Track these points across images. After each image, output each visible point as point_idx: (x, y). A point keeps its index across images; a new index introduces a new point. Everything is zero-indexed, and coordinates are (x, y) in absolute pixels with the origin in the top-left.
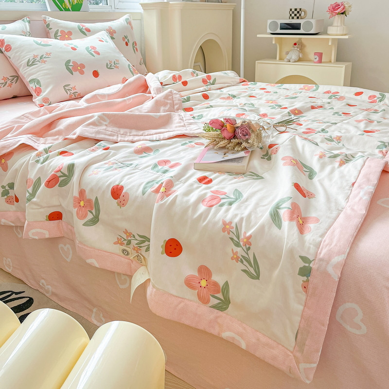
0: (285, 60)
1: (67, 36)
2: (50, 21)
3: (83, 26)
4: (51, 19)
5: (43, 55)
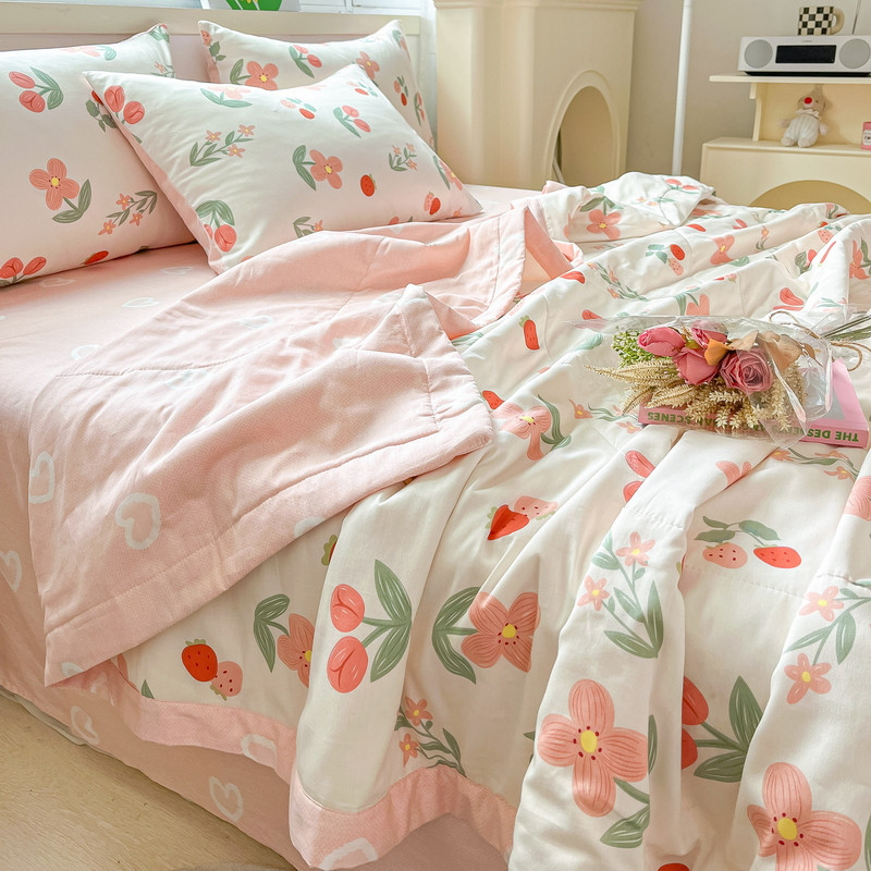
0: (784, 141)
1: (264, 78)
2: (222, 36)
3: (302, 50)
4: (221, 30)
5: (233, 133)
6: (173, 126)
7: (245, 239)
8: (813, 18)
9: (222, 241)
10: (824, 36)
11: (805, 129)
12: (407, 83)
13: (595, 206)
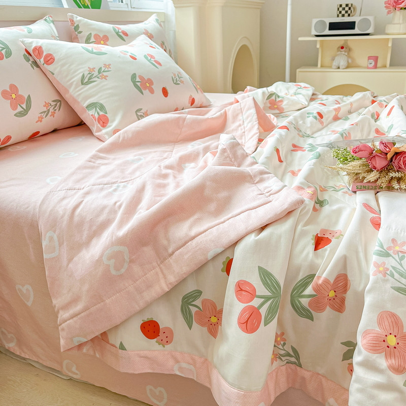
0: (334, 67)
1: (102, 42)
2: (79, 21)
3: (119, 29)
4: (80, 18)
5: (101, 68)
6: (70, 66)
7: (113, 121)
8: (344, 9)
9: (101, 122)
10: (349, 18)
11: (342, 60)
12: (165, 44)
13: (271, 97)
